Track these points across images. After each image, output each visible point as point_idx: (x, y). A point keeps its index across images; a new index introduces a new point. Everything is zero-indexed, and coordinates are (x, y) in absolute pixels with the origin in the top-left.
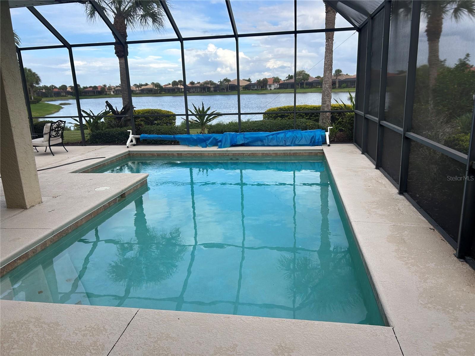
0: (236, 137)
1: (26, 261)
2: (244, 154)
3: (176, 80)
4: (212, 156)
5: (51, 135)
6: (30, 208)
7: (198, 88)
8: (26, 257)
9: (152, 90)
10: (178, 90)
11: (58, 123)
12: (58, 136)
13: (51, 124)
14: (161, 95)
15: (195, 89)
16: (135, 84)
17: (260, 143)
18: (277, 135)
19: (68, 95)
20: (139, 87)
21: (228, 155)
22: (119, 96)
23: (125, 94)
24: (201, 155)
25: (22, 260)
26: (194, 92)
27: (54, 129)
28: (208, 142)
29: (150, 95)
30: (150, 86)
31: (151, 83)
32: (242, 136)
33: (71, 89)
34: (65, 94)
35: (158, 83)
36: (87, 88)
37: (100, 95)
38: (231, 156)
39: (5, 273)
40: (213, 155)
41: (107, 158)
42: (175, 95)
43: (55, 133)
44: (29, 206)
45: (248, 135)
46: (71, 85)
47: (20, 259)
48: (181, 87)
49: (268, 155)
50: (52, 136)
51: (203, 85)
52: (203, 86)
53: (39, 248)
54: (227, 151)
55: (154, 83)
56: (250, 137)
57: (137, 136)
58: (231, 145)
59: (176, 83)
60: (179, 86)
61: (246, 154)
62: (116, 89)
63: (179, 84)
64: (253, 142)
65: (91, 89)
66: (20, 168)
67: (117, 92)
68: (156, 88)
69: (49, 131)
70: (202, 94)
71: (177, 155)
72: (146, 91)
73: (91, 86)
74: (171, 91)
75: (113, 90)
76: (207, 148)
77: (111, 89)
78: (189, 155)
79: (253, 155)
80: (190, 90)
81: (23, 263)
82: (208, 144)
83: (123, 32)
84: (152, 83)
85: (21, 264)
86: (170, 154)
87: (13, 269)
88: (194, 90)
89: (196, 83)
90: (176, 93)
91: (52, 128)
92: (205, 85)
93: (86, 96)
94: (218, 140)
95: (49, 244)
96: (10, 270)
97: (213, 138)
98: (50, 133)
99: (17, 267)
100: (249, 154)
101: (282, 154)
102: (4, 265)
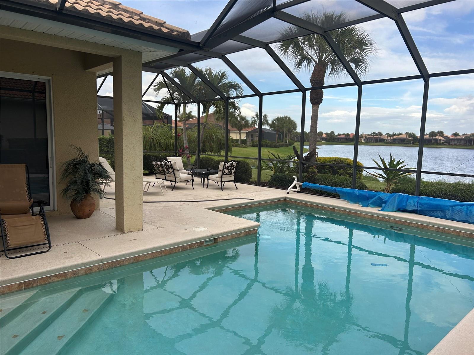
0: (407, 201)
1: (63, 280)
2: (410, 224)
3: (434, 131)
4: (368, 218)
5: (224, 172)
6: (128, 233)
7: (461, 140)
8: (64, 276)
9: (405, 140)
10: (435, 141)
11: (231, 163)
12: (231, 174)
13: (225, 163)
14: (414, 146)
15: (458, 141)
16: (388, 133)
17: (439, 213)
18: (468, 207)
19: (323, 140)
20: (391, 136)
21: (389, 222)
22: (368, 144)
23: (312, 140)
24: (355, 214)
25: (58, 278)
26: (455, 145)
27: (227, 167)
28: (371, 201)
29: (401, 145)
30: (404, 136)
31: (405, 133)
32: (416, 200)
33: (326, 135)
34: (320, 140)
35: (412, 133)
36: (341, 135)
37: (351, 142)
38: (392, 223)
39: (35, 285)
40: (370, 217)
41: (255, 200)
42: (431, 146)
43: (228, 171)
44: (127, 231)
45: (425, 199)
46: (327, 132)
47: (56, 276)
48: (440, 139)
49: (445, 233)
50: (225, 174)
51: (469, 137)
52: (468, 139)
53: (83, 272)
54: (388, 216)
55: (408, 133)
56: (426, 204)
57: (300, 183)
58: (397, 209)
59: (435, 134)
60: (437, 137)
61: (413, 225)
62: (368, 137)
63: (437, 135)
64: (430, 211)
65: (344, 136)
66: (124, 196)
67: (367, 140)
68: (409, 138)
69: (222, 169)
70: (466, 148)
71: (330, 210)
72: (399, 141)
73: (345, 133)
74: (426, 142)
75: (364, 138)
76: (368, 207)
77: (363, 137)
78: (342, 212)
79: (423, 227)
80: (450, 142)
81: (59, 281)
82: (370, 203)
83: (320, 80)
84: (407, 133)
85: (56, 282)
86: (322, 207)
87: (46, 284)
88: (456, 142)
89: (461, 134)
90: (433, 144)
91: (225, 166)
92: (472, 138)
93: (338, 142)
94: (383, 199)
95: (96, 270)
96: (42, 284)
97: (377, 196)
98: (223, 170)
99: (51, 283)
100: (416, 225)
101: (467, 235)
102: (35, 278)
